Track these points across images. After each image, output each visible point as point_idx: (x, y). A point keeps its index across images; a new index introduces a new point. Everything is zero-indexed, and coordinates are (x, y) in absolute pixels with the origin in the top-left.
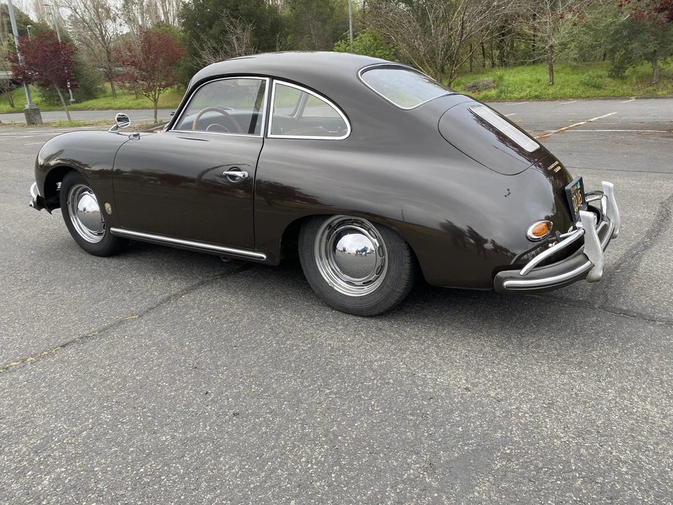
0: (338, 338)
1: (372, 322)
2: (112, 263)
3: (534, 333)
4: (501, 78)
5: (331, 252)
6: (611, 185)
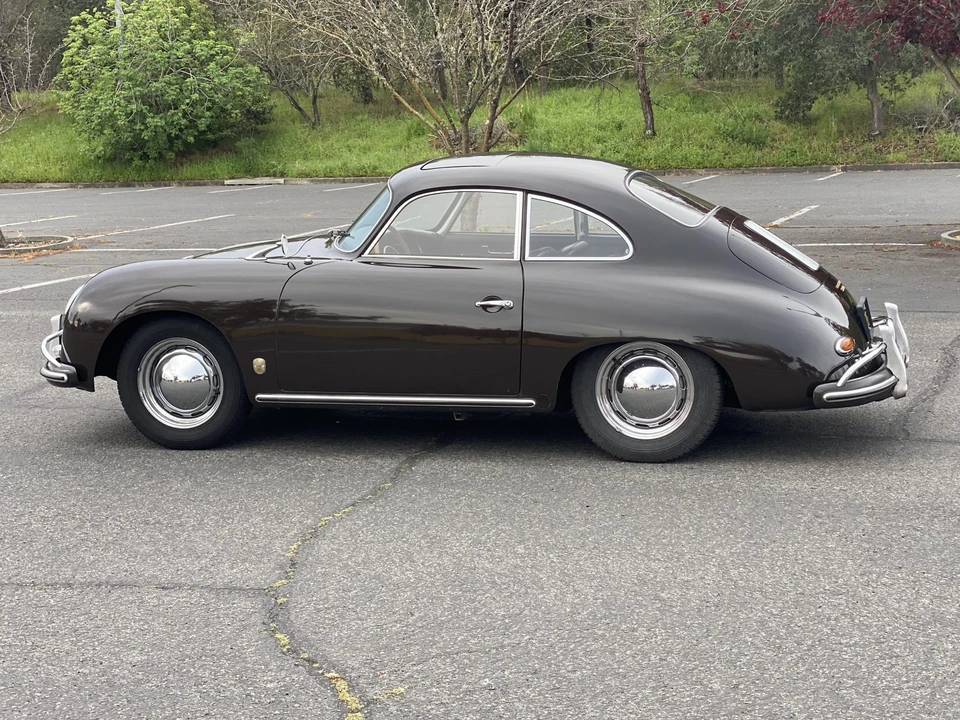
4: (528, 118)
5: (616, 390)
6: (895, 307)
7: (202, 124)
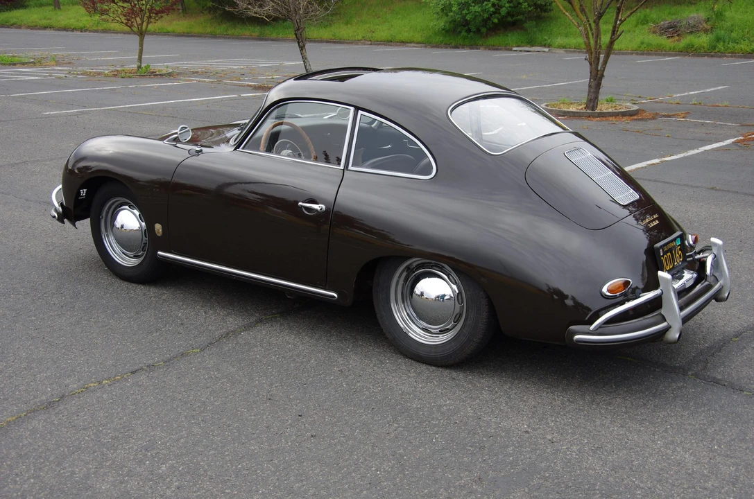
0: (409, 384)
1: (446, 372)
2: (152, 291)
3: (611, 393)
5: (408, 295)
7: (503, 11)
